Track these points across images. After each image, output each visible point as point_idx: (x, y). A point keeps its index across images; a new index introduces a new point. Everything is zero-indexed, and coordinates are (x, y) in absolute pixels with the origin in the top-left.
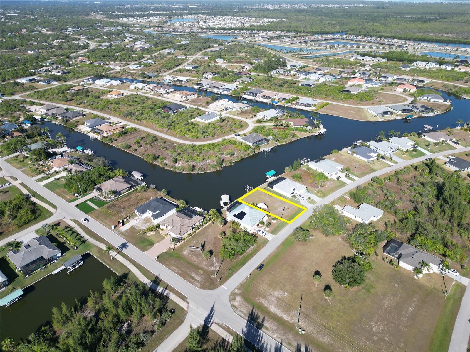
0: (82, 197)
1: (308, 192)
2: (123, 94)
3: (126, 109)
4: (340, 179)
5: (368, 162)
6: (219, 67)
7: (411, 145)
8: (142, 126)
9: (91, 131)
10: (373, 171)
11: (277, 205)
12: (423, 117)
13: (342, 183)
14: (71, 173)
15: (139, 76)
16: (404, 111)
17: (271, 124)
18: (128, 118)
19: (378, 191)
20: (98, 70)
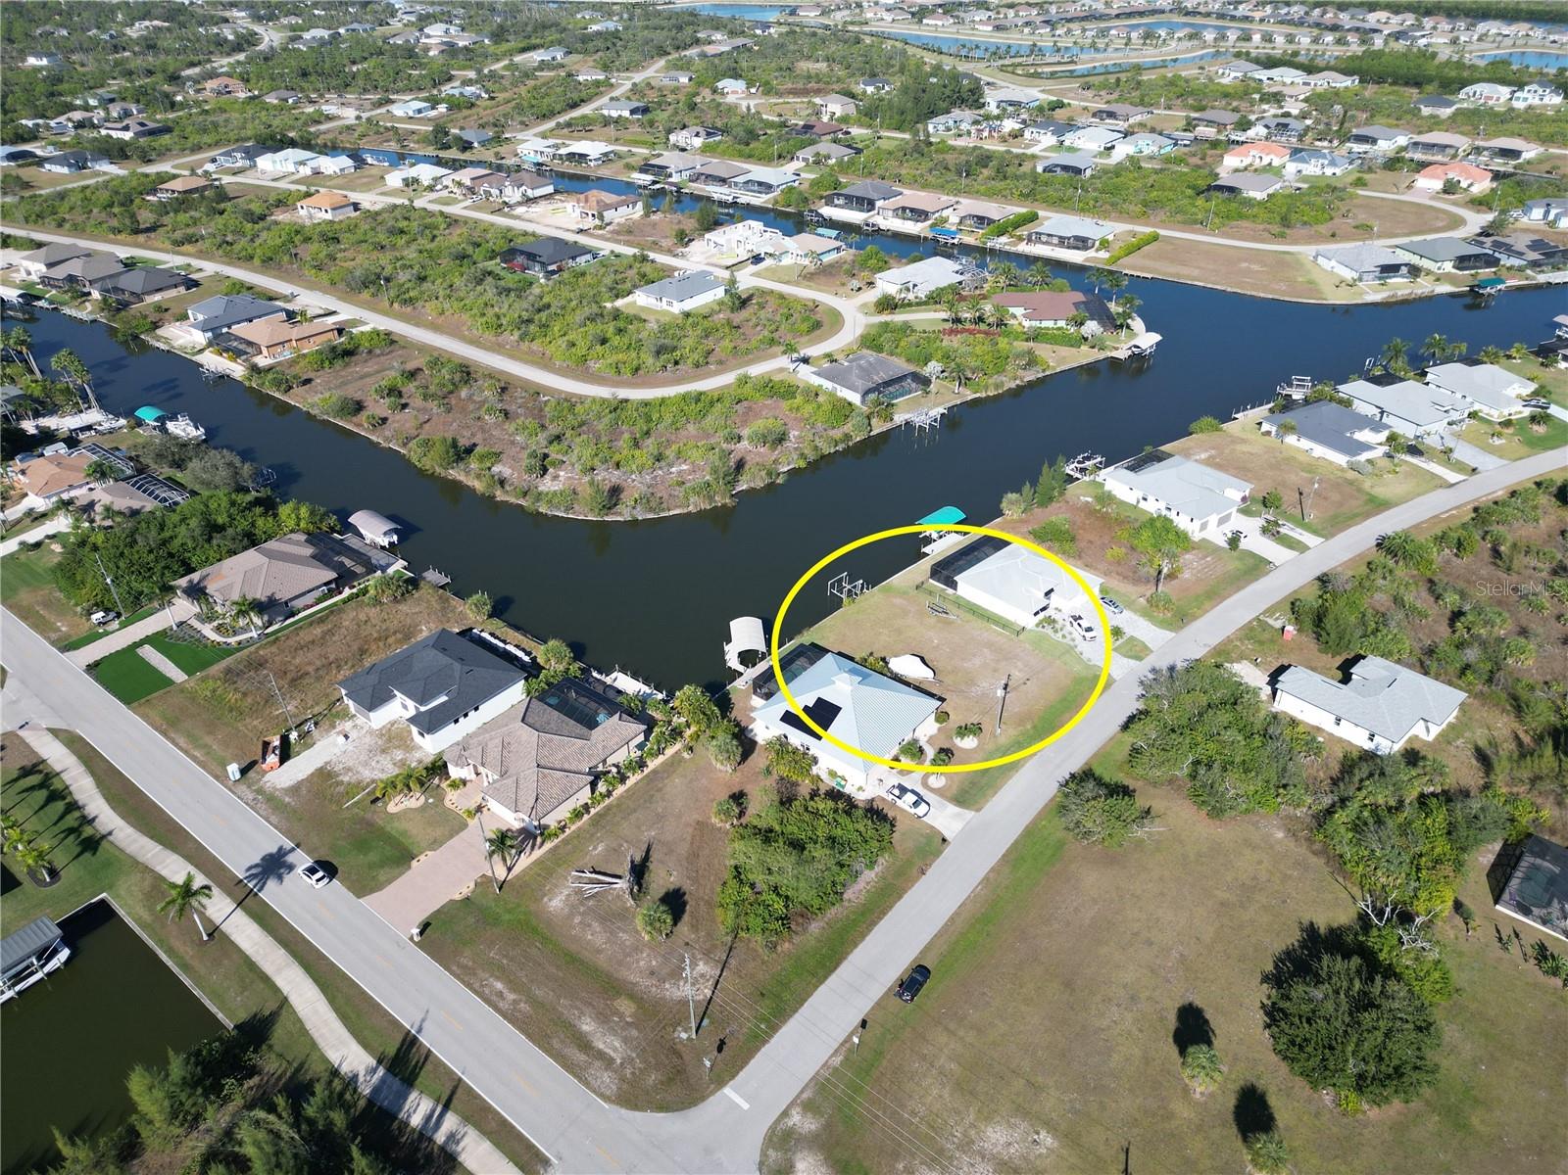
0: (123, 626)
1: (1112, 603)
2: (356, 206)
3: (361, 261)
4: (1244, 544)
5: (1353, 467)
6: (732, 109)
7: (1519, 396)
8: (417, 325)
9: (210, 344)
10: (1378, 506)
11: (977, 661)
12: (1539, 287)
13: (1251, 561)
14: (92, 521)
15: (425, 140)
16: (1462, 262)
17: (933, 317)
18: (366, 295)
19: (1417, 597)
20: (276, 122)
